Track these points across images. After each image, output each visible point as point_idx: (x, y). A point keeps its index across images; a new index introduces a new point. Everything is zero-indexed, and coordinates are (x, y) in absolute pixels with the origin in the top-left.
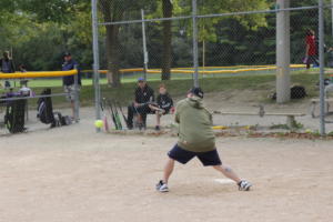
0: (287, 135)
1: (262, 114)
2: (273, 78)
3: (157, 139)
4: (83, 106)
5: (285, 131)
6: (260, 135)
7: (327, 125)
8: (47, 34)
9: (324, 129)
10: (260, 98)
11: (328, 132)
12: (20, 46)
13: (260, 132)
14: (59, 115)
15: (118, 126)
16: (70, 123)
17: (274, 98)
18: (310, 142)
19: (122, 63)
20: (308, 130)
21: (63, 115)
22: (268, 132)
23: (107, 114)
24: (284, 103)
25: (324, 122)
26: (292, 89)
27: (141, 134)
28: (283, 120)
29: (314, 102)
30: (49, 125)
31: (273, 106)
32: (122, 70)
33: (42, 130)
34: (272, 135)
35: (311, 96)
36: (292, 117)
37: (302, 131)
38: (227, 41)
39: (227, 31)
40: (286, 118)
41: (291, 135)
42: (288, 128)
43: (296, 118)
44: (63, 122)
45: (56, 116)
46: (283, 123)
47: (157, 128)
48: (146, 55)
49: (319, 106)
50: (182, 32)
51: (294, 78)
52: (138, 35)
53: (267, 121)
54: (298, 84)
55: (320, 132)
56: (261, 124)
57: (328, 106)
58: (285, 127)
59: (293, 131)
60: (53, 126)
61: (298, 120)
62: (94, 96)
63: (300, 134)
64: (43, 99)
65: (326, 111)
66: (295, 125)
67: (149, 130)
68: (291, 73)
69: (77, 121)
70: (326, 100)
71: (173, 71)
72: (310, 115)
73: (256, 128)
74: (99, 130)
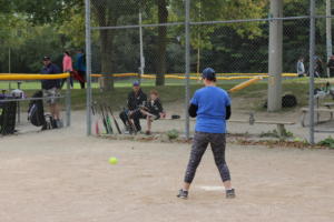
0: (276, 143)
1: (252, 122)
2: (266, 86)
4: (77, 109)
5: (275, 139)
6: (250, 142)
7: (316, 135)
8: (44, 37)
9: (313, 138)
10: (252, 105)
11: (316, 141)
12: (18, 48)
13: (249, 140)
14: (51, 118)
15: (109, 130)
16: (62, 126)
17: (266, 106)
18: (299, 150)
19: (120, 67)
20: (297, 139)
22: (258, 139)
23: (97, 119)
24: (275, 112)
25: (313, 131)
26: (284, 98)
29: (304, 112)
30: (40, 128)
31: (264, 114)
32: (115, 75)
33: (33, 132)
34: (261, 142)
35: (301, 105)
36: (282, 125)
37: (291, 140)
38: (223, 48)
39: (223, 39)
40: (275, 126)
41: (281, 143)
42: (277, 137)
43: (286, 127)
44: (55, 125)
45: (48, 119)
47: (148, 133)
48: (143, 60)
49: (308, 115)
50: (178, 39)
51: (286, 87)
52: (135, 40)
53: (257, 129)
54: (286, 93)
55: (309, 141)
56: (251, 132)
57: (318, 115)
58: (274, 134)
59: (281, 139)
60: (45, 128)
61: (288, 129)
62: (85, 101)
63: (289, 143)
64: (34, 102)
65: (315, 120)
66: (285, 133)
67: (139, 135)
68: (283, 82)
69: (68, 125)
70: (316, 109)
71: (166, 76)
72: (299, 125)
73: (247, 135)
74: (89, 133)
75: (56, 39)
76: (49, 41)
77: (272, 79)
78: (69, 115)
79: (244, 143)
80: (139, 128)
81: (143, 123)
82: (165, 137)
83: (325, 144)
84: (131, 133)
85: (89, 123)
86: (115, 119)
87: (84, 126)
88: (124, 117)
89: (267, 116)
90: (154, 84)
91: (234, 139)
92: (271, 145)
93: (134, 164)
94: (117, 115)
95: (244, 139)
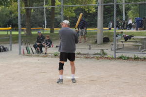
0: (100, 57)
1: (90, 49)
2: (96, 33)
3: (45, 58)
4: (15, 43)
5: (99, 56)
6: (89, 57)
7: (117, 54)
8: (3, 12)
10: (91, 42)
11: (117, 57)
13: (89, 56)
14: (3, 47)
15: (29, 52)
17: (96, 42)
21: (5, 47)
22: (92, 56)
23: (23, 47)
24: (101, 44)
25: (115, 52)
26: (104, 38)
27: (38, 56)
28: (99, 51)
29: (112, 44)
31: (96, 45)
32: (32, 28)
34: (94, 57)
35: (111, 42)
36: (103, 50)
37: (106, 56)
40: (100, 50)
41: (102, 58)
43: (104, 51)
46: (99, 52)
47: (46, 53)
48: (46, 22)
49: (114, 46)
51: (105, 34)
53: (92, 52)
54: (105, 36)
55: (114, 57)
56: (90, 53)
57: (118, 46)
58: (100, 54)
59: (102, 56)
62: (18, 40)
63: (105, 58)
65: (117, 48)
66: (104, 54)
67: (42, 54)
68: (104, 31)
69: (11, 50)
70: (117, 43)
71: (55, 29)
72: (110, 50)
73: (88, 54)
74: (20, 54)
75: (8, 13)
76: (5, 13)
77: (99, 30)
78: (11, 45)
79: (87, 58)
80: (42, 51)
81: (43, 49)
82: (53, 55)
83: (120, 58)
84: (38, 53)
85: (20, 49)
86: (31, 47)
87: (18, 50)
88: (35, 47)
89: (97, 46)
90: (49, 32)
91: (82, 56)
92: (98, 58)
93: (38, 67)
94: (32, 46)
95: (86, 56)
